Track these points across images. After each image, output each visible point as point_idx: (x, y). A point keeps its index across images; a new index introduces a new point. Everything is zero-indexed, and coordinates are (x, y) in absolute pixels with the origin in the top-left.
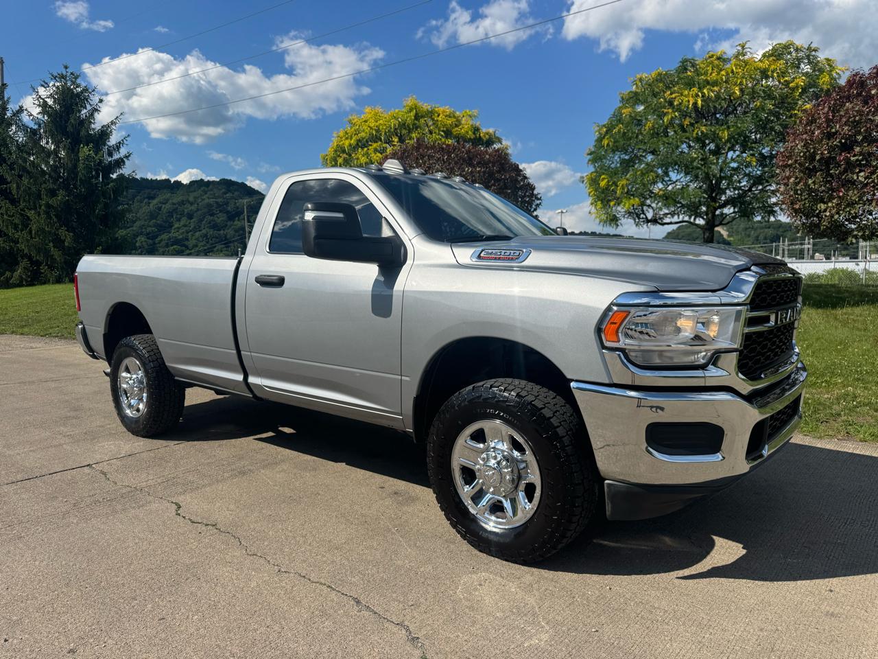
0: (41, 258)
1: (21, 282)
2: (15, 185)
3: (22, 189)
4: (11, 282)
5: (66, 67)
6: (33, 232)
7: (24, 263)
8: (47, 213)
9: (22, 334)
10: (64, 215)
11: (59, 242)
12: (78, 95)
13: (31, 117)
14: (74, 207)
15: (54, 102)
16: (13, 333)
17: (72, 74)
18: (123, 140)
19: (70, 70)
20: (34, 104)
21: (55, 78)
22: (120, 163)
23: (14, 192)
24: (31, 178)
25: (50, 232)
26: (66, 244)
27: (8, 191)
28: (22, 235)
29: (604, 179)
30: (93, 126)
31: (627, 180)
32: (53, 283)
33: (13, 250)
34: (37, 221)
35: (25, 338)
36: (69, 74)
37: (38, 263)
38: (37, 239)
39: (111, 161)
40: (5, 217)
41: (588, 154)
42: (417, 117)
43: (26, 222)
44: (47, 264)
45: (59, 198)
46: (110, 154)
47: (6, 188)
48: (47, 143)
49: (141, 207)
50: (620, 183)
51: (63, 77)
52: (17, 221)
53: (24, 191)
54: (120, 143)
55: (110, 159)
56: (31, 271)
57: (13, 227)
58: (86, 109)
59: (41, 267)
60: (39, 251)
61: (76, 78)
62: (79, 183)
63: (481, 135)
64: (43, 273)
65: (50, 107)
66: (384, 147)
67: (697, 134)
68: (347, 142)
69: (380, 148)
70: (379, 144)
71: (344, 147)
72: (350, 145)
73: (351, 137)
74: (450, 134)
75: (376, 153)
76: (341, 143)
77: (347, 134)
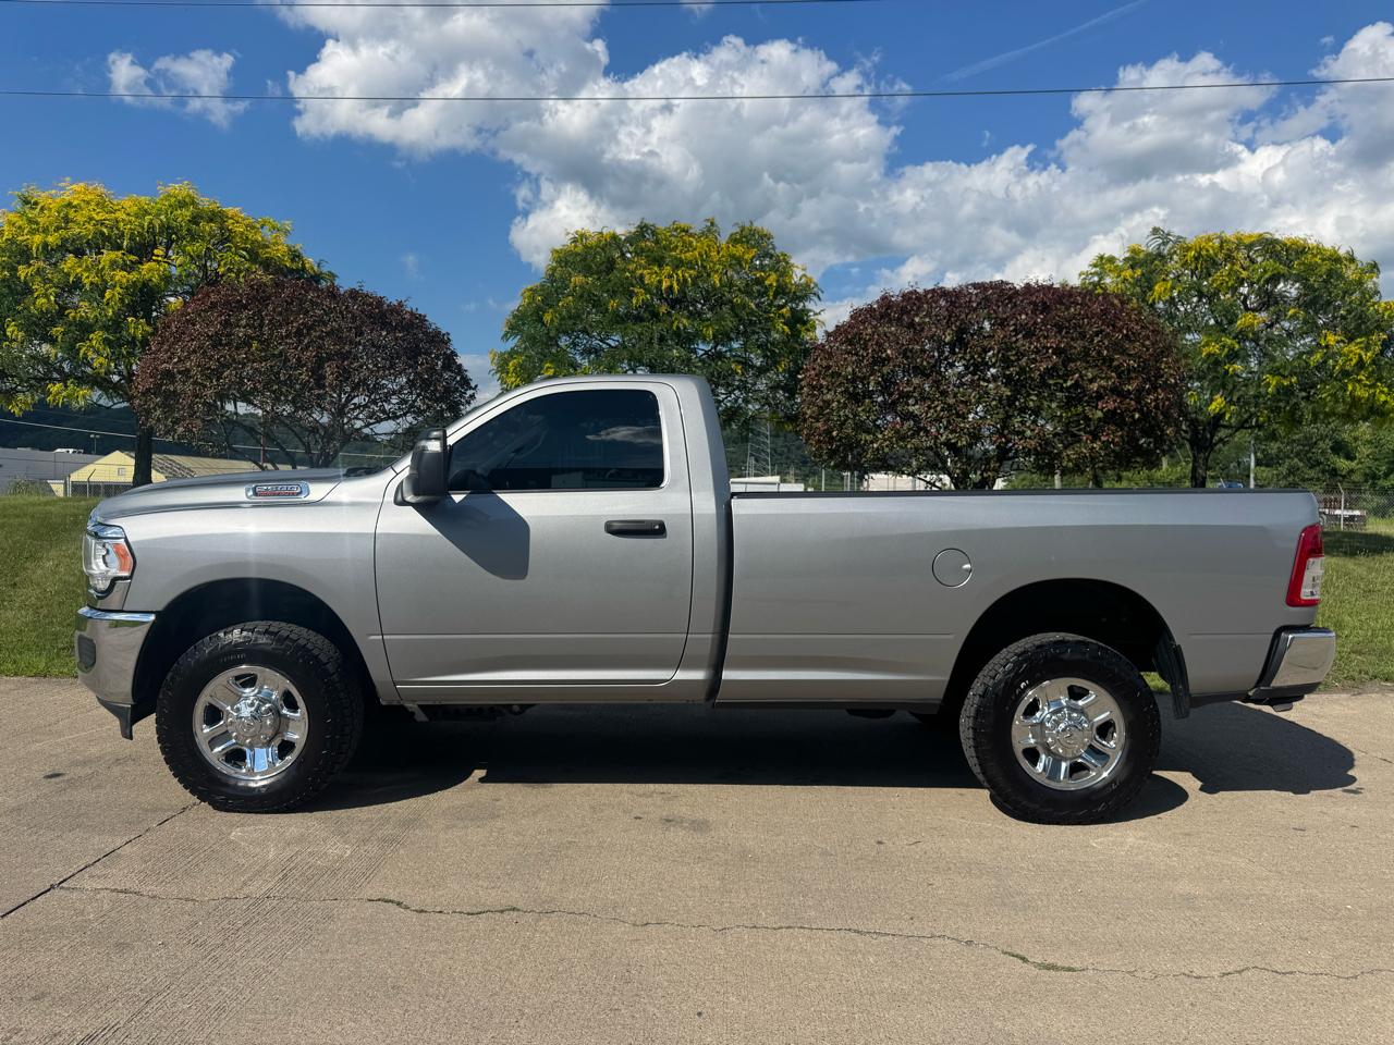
66: (132, 262)
67: (678, 328)
68: (38, 239)
69: (124, 261)
70: (120, 253)
71: (27, 246)
72: (45, 245)
73: (46, 231)
74: (253, 256)
75: (114, 270)
76: (20, 238)
77: (37, 223)
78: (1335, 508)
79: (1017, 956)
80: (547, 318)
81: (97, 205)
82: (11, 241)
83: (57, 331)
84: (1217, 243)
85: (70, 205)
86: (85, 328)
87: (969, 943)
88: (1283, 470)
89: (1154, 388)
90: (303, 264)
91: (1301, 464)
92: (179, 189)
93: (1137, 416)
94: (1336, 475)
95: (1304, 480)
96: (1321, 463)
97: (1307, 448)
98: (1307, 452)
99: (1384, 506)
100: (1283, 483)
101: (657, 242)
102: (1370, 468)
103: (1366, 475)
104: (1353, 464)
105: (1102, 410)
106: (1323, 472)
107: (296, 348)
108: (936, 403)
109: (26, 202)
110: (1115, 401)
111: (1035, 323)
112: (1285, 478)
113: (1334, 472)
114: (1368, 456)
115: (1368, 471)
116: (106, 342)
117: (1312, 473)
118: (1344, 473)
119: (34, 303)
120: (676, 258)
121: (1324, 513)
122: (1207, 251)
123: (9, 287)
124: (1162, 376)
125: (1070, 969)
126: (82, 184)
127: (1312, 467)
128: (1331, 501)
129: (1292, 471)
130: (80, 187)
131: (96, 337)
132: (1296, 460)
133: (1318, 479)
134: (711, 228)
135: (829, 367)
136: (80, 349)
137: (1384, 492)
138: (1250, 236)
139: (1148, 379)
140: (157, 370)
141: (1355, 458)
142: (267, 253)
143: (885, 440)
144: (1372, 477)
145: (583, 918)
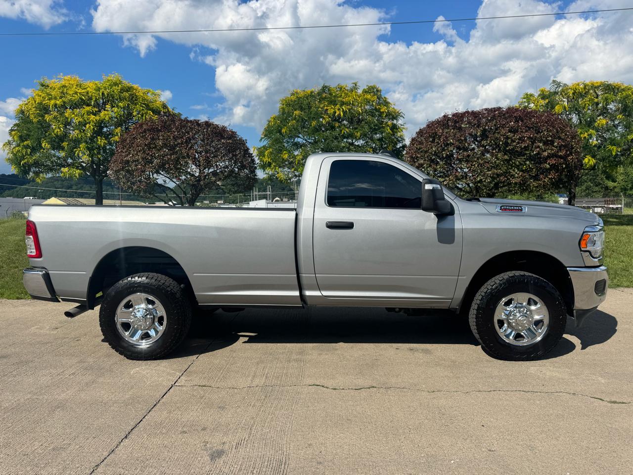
66: (96, 111)
67: (344, 133)
68: (53, 102)
69: (93, 111)
70: (90, 107)
71: (47, 106)
72: (55, 105)
73: (55, 98)
74: (148, 107)
75: (89, 115)
76: (44, 102)
77: (51, 95)
78: (609, 204)
79: (598, 399)
80: (283, 131)
81: (76, 86)
82: (40, 104)
83: (65, 144)
84: (582, 86)
85: (64, 86)
86: (77, 142)
87: (574, 394)
88: (584, 187)
89: (571, 154)
90: (168, 110)
91: (592, 185)
92: (114, 77)
93: (564, 166)
94: (608, 189)
95: (593, 192)
96: (601, 184)
97: (594, 177)
98: (595, 179)
99: (630, 203)
100: (583, 194)
101: (331, 94)
102: (623, 186)
103: (621, 189)
104: (615, 184)
105: (549, 164)
106: (602, 188)
107: (186, 149)
108: (474, 163)
109: (43, 85)
110: (555, 160)
111: (518, 126)
112: (585, 191)
113: (607, 188)
114: (622, 180)
115: (623, 187)
116: (88, 148)
117: (597, 189)
118: (611, 188)
119: (54, 132)
120: (341, 101)
121: (605, 207)
122: (579, 90)
123: (41, 124)
124: (574, 148)
125: (623, 403)
126: (69, 76)
127: (597, 186)
128: (607, 201)
129: (587, 189)
130: (67, 77)
131: (82, 145)
132: (589, 183)
133: (599, 191)
134: (355, 87)
135: (420, 149)
136: (75, 151)
137: (630, 196)
138: (597, 83)
139: (569, 150)
140: (123, 160)
141: (616, 181)
142: (153, 105)
143: (450, 181)
144: (624, 190)
145: (405, 390)
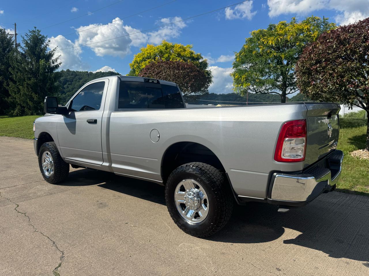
0: (25, 105)
1: (17, 115)
2: (15, 76)
3: (18, 77)
4: (13, 115)
5: (35, 28)
6: (22, 95)
7: (18, 107)
8: (27, 87)
9: (9, 136)
10: (35, 88)
11: (31, 99)
12: (40, 39)
13: (22, 48)
14: (39, 84)
15: (31, 42)
16: (6, 136)
17: (38, 30)
18: (58, 57)
19: (37, 29)
20: (23, 43)
21: (31, 32)
22: (57, 67)
23: (14, 79)
24: (21, 73)
25: (28, 95)
26: (35, 99)
27: (12, 78)
28: (17, 96)
29: (237, 75)
30: (46, 52)
31: (246, 75)
32: (30, 115)
33: (14, 102)
34: (23, 90)
35: (10, 138)
36: (36, 30)
37: (24, 107)
38: (23, 97)
39: (54, 66)
40: (11, 88)
41: (233, 64)
42: (166, 48)
43: (19, 91)
44: (27, 108)
45: (32, 81)
46: (53, 63)
47: (11, 77)
48: (28, 58)
49: (76, 83)
50: (243, 77)
51: (34, 32)
52: (15, 90)
53: (19, 78)
54: (57, 58)
55: (53, 65)
56: (21, 110)
57: (14, 92)
58: (44, 44)
59: (25, 109)
60: (24, 102)
61: (39, 32)
62: (40, 75)
63: (194, 56)
64: (26, 111)
65: (29, 44)
101: (276, 29)
